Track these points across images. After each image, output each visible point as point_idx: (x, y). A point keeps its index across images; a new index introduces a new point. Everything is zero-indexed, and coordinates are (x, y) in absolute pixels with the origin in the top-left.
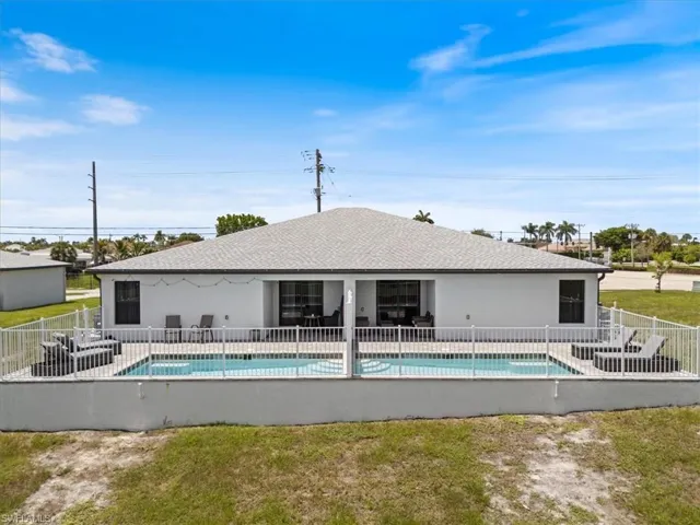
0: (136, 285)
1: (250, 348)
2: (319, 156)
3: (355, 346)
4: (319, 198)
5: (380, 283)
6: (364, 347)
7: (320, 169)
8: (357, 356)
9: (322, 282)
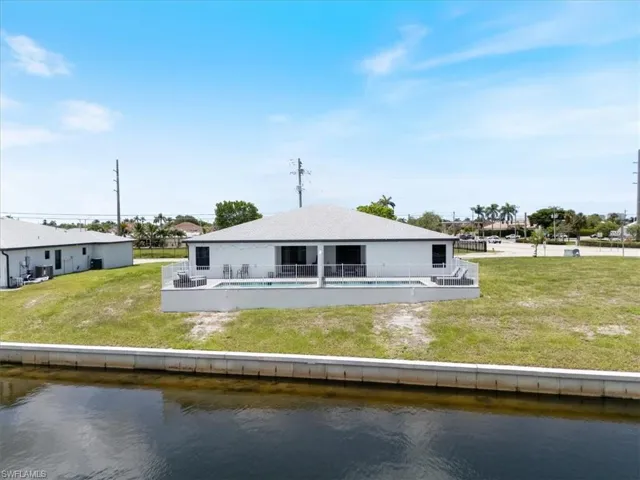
0: (207, 248)
1: (270, 280)
2: (300, 163)
3: (323, 279)
4: (300, 192)
5: (337, 247)
6: (327, 279)
7: (301, 172)
8: (325, 283)
9: (305, 247)
